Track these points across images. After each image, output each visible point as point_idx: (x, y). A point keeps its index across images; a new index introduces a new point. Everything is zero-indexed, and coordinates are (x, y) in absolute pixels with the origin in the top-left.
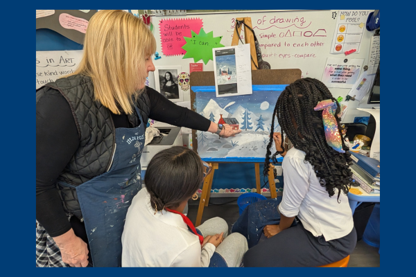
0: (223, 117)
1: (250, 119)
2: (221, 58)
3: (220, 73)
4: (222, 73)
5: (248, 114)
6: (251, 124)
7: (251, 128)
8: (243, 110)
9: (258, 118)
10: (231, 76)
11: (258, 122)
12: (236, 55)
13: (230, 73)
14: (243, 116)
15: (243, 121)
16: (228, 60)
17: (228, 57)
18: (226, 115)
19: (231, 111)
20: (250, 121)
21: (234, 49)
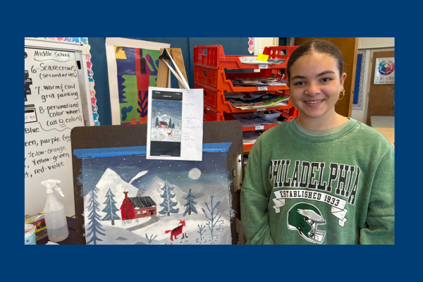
0: (129, 196)
1: (173, 196)
2: (161, 102)
3: (157, 124)
4: (159, 124)
5: (170, 189)
6: (175, 204)
7: (177, 211)
8: (162, 184)
9: (186, 194)
10: (174, 130)
11: (186, 201)
12: (184, 101)
13: (172, 126)
14: (162, 193)
15: (163, 199)
16: (171, 107)
17: (171, 103)
18: (133, 193)
19: (142, 186)
20: (174, 200)
21: (181, 94)
